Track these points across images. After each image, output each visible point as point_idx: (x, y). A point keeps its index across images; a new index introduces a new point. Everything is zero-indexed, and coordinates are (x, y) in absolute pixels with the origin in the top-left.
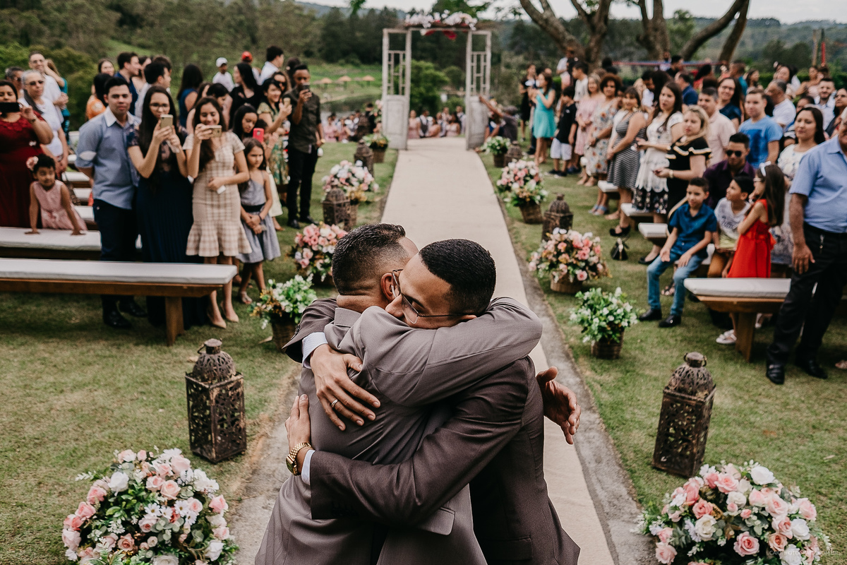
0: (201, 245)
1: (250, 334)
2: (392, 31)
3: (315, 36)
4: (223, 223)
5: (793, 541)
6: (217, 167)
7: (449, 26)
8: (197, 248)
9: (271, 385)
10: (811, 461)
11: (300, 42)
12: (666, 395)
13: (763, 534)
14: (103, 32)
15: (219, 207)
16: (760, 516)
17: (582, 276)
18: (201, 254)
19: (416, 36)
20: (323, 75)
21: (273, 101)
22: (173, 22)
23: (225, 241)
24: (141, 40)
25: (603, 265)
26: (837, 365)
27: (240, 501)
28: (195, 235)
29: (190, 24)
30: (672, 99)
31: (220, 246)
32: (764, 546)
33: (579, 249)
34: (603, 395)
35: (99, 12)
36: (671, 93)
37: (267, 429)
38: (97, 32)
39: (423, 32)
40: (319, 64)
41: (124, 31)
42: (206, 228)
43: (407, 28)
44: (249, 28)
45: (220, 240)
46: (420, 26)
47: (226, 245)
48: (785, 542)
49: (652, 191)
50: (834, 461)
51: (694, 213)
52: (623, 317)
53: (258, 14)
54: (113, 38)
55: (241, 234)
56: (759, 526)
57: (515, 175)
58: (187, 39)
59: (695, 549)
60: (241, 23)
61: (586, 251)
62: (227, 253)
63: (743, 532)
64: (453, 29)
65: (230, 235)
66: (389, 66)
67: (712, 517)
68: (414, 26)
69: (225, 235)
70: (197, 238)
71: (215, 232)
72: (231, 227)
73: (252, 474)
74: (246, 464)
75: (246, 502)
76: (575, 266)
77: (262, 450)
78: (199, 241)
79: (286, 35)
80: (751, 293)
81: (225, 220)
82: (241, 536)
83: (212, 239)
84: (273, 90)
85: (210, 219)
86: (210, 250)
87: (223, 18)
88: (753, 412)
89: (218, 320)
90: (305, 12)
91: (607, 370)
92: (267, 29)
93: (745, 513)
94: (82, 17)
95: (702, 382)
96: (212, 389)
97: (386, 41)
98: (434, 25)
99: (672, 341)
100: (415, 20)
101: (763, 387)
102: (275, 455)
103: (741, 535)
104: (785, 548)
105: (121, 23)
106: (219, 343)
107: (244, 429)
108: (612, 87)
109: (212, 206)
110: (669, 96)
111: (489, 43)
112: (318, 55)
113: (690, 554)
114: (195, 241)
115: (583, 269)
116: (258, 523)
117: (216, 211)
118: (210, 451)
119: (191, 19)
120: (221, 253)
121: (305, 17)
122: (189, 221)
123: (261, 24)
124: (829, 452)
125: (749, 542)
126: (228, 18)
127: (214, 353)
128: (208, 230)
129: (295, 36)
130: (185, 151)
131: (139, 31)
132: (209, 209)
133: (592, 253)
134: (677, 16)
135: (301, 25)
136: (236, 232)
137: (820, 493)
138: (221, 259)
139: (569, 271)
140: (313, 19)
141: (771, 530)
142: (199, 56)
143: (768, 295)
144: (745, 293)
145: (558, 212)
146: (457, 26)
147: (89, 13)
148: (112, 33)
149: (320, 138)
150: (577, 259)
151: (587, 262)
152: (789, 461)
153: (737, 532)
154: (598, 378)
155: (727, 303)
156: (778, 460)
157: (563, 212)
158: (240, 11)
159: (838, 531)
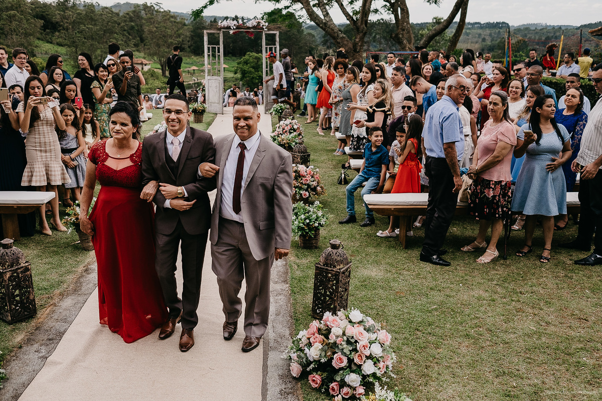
0: (34, 178)
1: (67, 239)
2: (209, 31)
3: (186, 36)
4: (50, 162)
5: (370, 357)
6: (42, 124)
7: (249, 28)
8: (30, 181)
9: (70, 272)
10: (421, 311)
11: (175, 41)
12: (317, 268)
13: (350, 354)
14: (31, 35)
15: (46, 151)
16: (348, 342)
17: (305, 195)
18: (33, 184)
19: (226, 35)
20: (192, 64)
21: (102, 80)
22: (82, 27)
23: (51, 175)
24: (60, 40)
25: (321, 187)
26: (462, 249)
27: (21, 347)
28: (28, 172)
29: (95, 28)
30: (369, 75)
31: (48, 178)
32: (350, 361)
33: (304, 176)
34: (297, 272)
35: (28, 20)
36: (368, 71)
37: (56, 300)
38: (27, 35)
39: (231, 32)
40: (189, 57)
41: (47, 34)
42: (38, 166)
43: (220, 29)
44: (138, 31)
45: (47, 174)
46: (229, 28)
47: (52, 178)
48: (364, 358)
49: (358, 137)
50: (436, 310)
51: (374, 149)
52: (316, 220)
53: (144, 21)
54: (39, 39)
55: (63, 170)
56: (347, 349)
57: (283, 129)
58: (93, 39)
59: (312, 366)
60: (132, 28)
61: (309, 178)
62: (53, 183)
63: (337, 353)
64: (252, 30)
65: (55, 171)
66: (209, 55)
67: (320, 344)
68: (224, 28)
69: (51, 171)
70: (30, 174)
71: (44, 169)
72: (55, 165)
73: (35, 330)
74: (33, 323)
75: (25, 348)
76: (300, 188)
77: (48, 314)
78: (32, 176)
79: (164, 36)
80: (403, 202)
81: (51, 160)
82: (13, 371)
83: (42, 174)
84: (102, 72)
85: (40, 160)
86: (40, 181)
87: (119, 24)
88: (394, 280)
89: (46, 229)
90: (179, 20)
91: (305, 256)
92: (151, 32)
93: (339, 341)
94: (14, 23)
95: (339, 258)
96: (5, 272)
97: (206, 39)
98: (238, 27)
99: (358, 237)
100: (225, 23)
101: (408, 264)
102: (56, 317)
103: (336, 355)
104: (365, 362)
105: (44, 28)
106: (12, 241)
107: (34, 300)
108: (341, 68)
109: (41, 151)
110: (367, 73)
111: (278, 39)
112: (188, 49)
113: (308, 369)
114: (28, 176)
115: (307, 190)
116: (28, 361)
117: (44, 154)
118: (7, 316)
119: (95, 25)
120: (49, 184)
121: (177, 23)
122: (24, 163)
123: (146, 29)
124: (435, 304)
125: (340, 359)
126: (123, 24)
127: (8, 248)
128: (39, 168)
129: (171, 36)
130: (17, 113)
131: (57, 33)
132: (38, 153)
133: (312, 179)
134: (434, 21)
135: (175, 29)
136: (60, 169)
137: (418, 330)
138: (49, 188)
139: (296, 191)
140: (185, 25)
141: (355, 350)
142: (102, 51)
143: (415, 204)
144: (401, 202)
145: (299, 152)
146: (254, 27)
147: (20, 21)
148: (38, 35)
149: (141, 105)
150: (302, 183)
151: (309, 186)
152: (406, 311)
153: (334, 353)
154: (298, 261)
155: (387, 209)
156: (399, 310)
157: (302, 152)
158: (131, 20)
159: (420, 353)
